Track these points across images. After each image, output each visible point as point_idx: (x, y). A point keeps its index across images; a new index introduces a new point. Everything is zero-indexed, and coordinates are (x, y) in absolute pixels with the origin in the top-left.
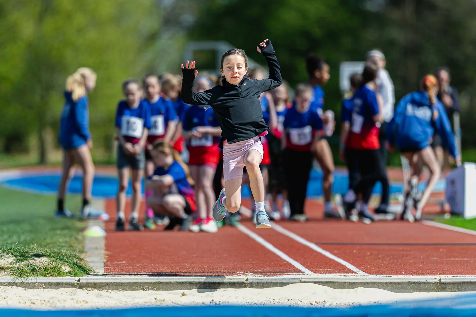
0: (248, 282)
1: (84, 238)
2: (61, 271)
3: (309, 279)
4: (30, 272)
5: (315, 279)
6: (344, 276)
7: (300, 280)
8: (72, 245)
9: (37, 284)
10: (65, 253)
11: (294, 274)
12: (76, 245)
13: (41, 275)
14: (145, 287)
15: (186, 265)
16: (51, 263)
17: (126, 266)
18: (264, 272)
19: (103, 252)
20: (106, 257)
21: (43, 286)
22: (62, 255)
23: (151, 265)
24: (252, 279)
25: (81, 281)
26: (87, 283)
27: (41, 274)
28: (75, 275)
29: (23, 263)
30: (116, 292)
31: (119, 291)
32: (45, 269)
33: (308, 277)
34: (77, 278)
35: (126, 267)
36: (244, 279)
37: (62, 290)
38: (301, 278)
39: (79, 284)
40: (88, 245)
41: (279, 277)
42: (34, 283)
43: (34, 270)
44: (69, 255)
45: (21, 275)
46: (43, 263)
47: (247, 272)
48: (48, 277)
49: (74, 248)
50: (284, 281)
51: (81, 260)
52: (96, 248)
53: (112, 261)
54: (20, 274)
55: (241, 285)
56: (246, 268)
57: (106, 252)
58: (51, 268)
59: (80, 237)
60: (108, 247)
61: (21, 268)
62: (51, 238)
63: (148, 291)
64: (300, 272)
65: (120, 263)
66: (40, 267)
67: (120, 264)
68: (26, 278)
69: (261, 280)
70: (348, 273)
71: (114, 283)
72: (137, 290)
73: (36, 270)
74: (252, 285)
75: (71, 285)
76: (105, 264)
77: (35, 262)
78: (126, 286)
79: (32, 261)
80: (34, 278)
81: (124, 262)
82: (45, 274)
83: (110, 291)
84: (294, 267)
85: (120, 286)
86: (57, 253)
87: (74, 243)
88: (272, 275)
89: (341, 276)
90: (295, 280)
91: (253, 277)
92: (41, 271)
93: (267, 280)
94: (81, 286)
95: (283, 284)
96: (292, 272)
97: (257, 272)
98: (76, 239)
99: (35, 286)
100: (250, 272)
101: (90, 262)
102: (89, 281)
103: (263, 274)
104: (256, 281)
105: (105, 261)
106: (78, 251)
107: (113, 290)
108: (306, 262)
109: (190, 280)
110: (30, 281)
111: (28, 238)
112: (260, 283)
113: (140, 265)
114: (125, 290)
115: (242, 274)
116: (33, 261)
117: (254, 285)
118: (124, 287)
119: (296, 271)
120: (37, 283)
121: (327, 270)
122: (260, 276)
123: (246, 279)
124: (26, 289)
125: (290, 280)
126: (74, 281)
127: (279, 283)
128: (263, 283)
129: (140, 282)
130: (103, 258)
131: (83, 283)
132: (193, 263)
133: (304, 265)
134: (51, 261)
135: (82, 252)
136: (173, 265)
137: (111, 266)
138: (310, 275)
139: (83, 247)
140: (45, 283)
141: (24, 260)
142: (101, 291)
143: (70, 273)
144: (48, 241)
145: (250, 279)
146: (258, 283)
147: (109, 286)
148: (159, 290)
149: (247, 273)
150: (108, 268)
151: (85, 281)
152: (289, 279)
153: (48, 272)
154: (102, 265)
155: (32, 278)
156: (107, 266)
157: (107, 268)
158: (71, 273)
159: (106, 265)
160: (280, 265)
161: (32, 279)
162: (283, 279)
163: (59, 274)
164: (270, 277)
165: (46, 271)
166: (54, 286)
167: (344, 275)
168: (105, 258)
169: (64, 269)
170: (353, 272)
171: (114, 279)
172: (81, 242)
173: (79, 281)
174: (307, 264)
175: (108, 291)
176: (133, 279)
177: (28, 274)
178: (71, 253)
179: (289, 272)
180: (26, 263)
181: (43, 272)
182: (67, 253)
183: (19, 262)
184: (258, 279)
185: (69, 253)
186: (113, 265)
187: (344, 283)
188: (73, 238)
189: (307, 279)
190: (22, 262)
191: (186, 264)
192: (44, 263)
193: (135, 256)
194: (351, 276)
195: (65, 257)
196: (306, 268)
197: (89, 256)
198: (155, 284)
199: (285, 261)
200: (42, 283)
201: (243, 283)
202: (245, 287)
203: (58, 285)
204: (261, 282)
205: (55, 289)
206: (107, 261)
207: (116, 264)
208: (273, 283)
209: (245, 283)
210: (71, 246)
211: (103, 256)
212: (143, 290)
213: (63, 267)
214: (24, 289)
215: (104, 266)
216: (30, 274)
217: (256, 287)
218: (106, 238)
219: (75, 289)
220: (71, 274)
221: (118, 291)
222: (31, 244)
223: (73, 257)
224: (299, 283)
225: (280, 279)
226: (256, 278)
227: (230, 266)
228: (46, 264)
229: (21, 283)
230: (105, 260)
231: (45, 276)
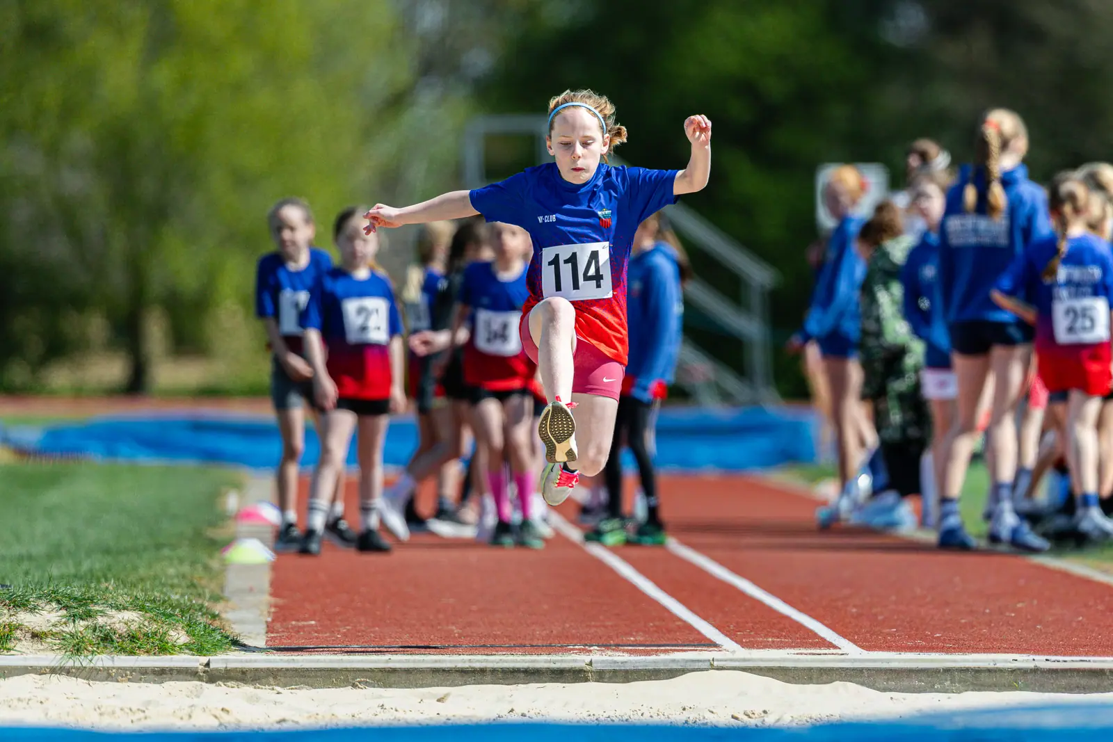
0: (594, 669)
1: (225, 566)
2: (167, 643)
3: (731, 660)
4: (99, 644)
5: (744, 660)
6: (810, 654)
7: (711, 665)
8: (195, 581)
9: (114, 671)
10: (178, 600)
11: (696, 650)
12: (204, 582)
13: (123, 650)
14: (358, 679)
15: (453, 631)
16: (146, 623)
17: (316, 632)
18: (630, 646)
19: (267, 598)
20: (273, 610)
21: (126, 675)
22: (171, 606)
23: (372, 630)
24: (603, 662)
25: (212, 666)
26: (227, 671)
27: (123, 648)
28: (200, 651)
29: (82, 623)
30: (293, 691)
31: (299, 689)
32: (133, 638)
33: (729, 656)
34: (204, 660)
35: (316, 634)
36: (584, 661)
37: (171, 686)
38: (713, 660)
39: (208, 671)
40: (233, 582)
41: (663, 657)
42: (107, 669)
43: (106, 639)
44: (185, 605)
45: (78, 650)
46: (126, 624)
47: (592, 646)
48: (139, 655)
49: (200, 591)
50: (674, 666)
51: (214, 617)
52: (251, 590)
53: (284, 620)
54: (76, 648)
55: (576, 675)
56: (589, 636)
57: (273, 600)
58: (146, 635)
59: (215, 564)
60: (277, 588)
61: (79, 634)
62: (150, 566)
63: (364, 690)
64: (711, 644)
65: (301, 623)
66: (120, 632)
67: (304, 626)
68: (90, 657)
69: (622, 663)
70: (820, 648)
71: (287, 670)
72: (340, 687)
73: (111, 639)
74: (601, 676)
75: (190, 674)
76: (268, 626)
77: (109, 623)
78: (316, 677)
79: (102, 618)
80: (108, 657)
81: (313, 622)
82: (132, 648)
83: (278, 689)
84: (699, 633)
85: (302, 676)
86: (159, 601)
87: (201, 578)
88: (648, 653)
89: (801, 654)
90: (700, 664)
91: (605, 658)
92: (123, 641)
93: (637, 664)
94: (212, 676)
95: (671, 673)
96: (695, 646)
97: (613, 646)
98: (207, 568)
99: (109, 675)
100: (598, 646)
101: (234, 623)
102: (231, 666)
103: (627, 651)
104: (611, 666)
105: (269, 619)
106: (208, 596)
107: (285, 686)
108: (727, 622)
109: (460, 665)
110: (99, 664)
111: (97, 566)
112: (621, 670)
113: (348, 630)
114: (313, 686)
115: (579, 649)
116: (105, 619)
117: (607, 676)
118: (308, 680)
119: (703, 642)
120: (114, 668)
121: (773, 642)
122: (621, 654)
123: (588, 660)
124: (91, 682)
125: (688, 664)
126: (197, 665)
127: (663, 670)
128: (627, 672)
129: (347, 670)
130: (265, 613)
131: (217, 670)
132: (470, 624)
133: (721, 628)
134: (145, 620)
135: (216, 598)
136: (423, 629)
137: (283, 631)
138: (734, 652)
139: (222, 588)
140: (133, 670)
141: (84, 617)
142: (259, 688)
143: (187, 647)
144: (142, 572)
145: (597, 662)
146: (615, 671)
147: (275, 678)
148: (390, 687)
149: (592, 648)
150: (275, 635)
151: (221, 666)
152: (687, 661)
153: (139, 645)
154: (263, 628)
155: (103, 656)
156: (272, 633)
157: (273, 635)
158: (191, 647)
159: (270, 629)
160: (667, 629)
161: (103, 660)
162: (673, 661)
163: (163, 649)
164: (643, 658)
165: (134, 642)
166: (152, 677)
167: (809, 651)
168: (269, 612)
169: (175, 638)
170: (830, 645)
171: (288, 661)
172: (217, 575)
173: (208, 665)
174: (729, 627)
175: (273, 689)
176: (331, 661)
177: (95, 649)
178: (191, 601)
179: (685, 646)
180: (89, 622)
181: (127, 644)
182: (182, 601)
183: (74, 621)
184: (615, 662)
185: (186, 601)
186: (288, 628)
187: (810, 669)
188: (199, 567)
189: (726, 661)
190: (81, 621)
191: (454, 628)
192: (129, 624)
193: (337, 609)
194: (826, 654)
195: (178, 610)
196: (727, 635)
197: (233, 609)
198: (380, 674)
199: (680, 619)
200: (125, 669)
201: (581, 671)
202: (586, 680)
203: (162, 674)
204: (623, 668)
205: (155, 682)
206: (273, 621)
207: (294, 627)
208: (649, 671)
209: (585, 671)
210: (193, 586)
211: (265, 609)
212: (354, 686)
213: (172, 633)
214: (87, 682)
215: (267, 633)
216: (98, 648)
217: (611, 680)
218: (275, 567)
219: (200, 683)
220: (191, 650)
221: (296, 688)
222: (103, 580)
223: (196, 610)
224: (707, 670)
225: (664, 661)
226: (610, 658)
227: (555, 632)
228: (134, 627)
229: (78, 669)
230: (269, 616)
231: (132, 653)
